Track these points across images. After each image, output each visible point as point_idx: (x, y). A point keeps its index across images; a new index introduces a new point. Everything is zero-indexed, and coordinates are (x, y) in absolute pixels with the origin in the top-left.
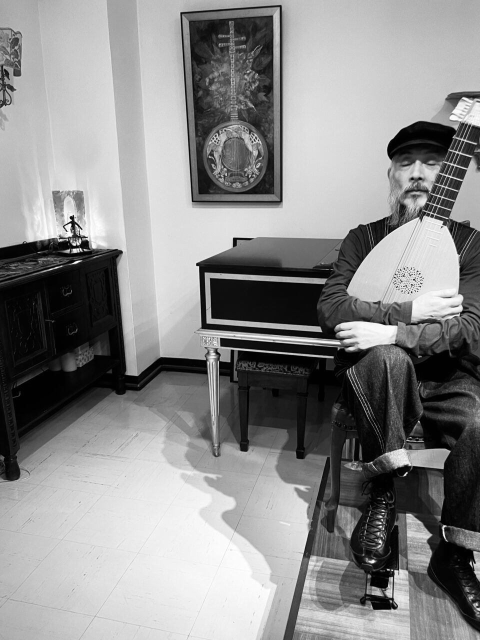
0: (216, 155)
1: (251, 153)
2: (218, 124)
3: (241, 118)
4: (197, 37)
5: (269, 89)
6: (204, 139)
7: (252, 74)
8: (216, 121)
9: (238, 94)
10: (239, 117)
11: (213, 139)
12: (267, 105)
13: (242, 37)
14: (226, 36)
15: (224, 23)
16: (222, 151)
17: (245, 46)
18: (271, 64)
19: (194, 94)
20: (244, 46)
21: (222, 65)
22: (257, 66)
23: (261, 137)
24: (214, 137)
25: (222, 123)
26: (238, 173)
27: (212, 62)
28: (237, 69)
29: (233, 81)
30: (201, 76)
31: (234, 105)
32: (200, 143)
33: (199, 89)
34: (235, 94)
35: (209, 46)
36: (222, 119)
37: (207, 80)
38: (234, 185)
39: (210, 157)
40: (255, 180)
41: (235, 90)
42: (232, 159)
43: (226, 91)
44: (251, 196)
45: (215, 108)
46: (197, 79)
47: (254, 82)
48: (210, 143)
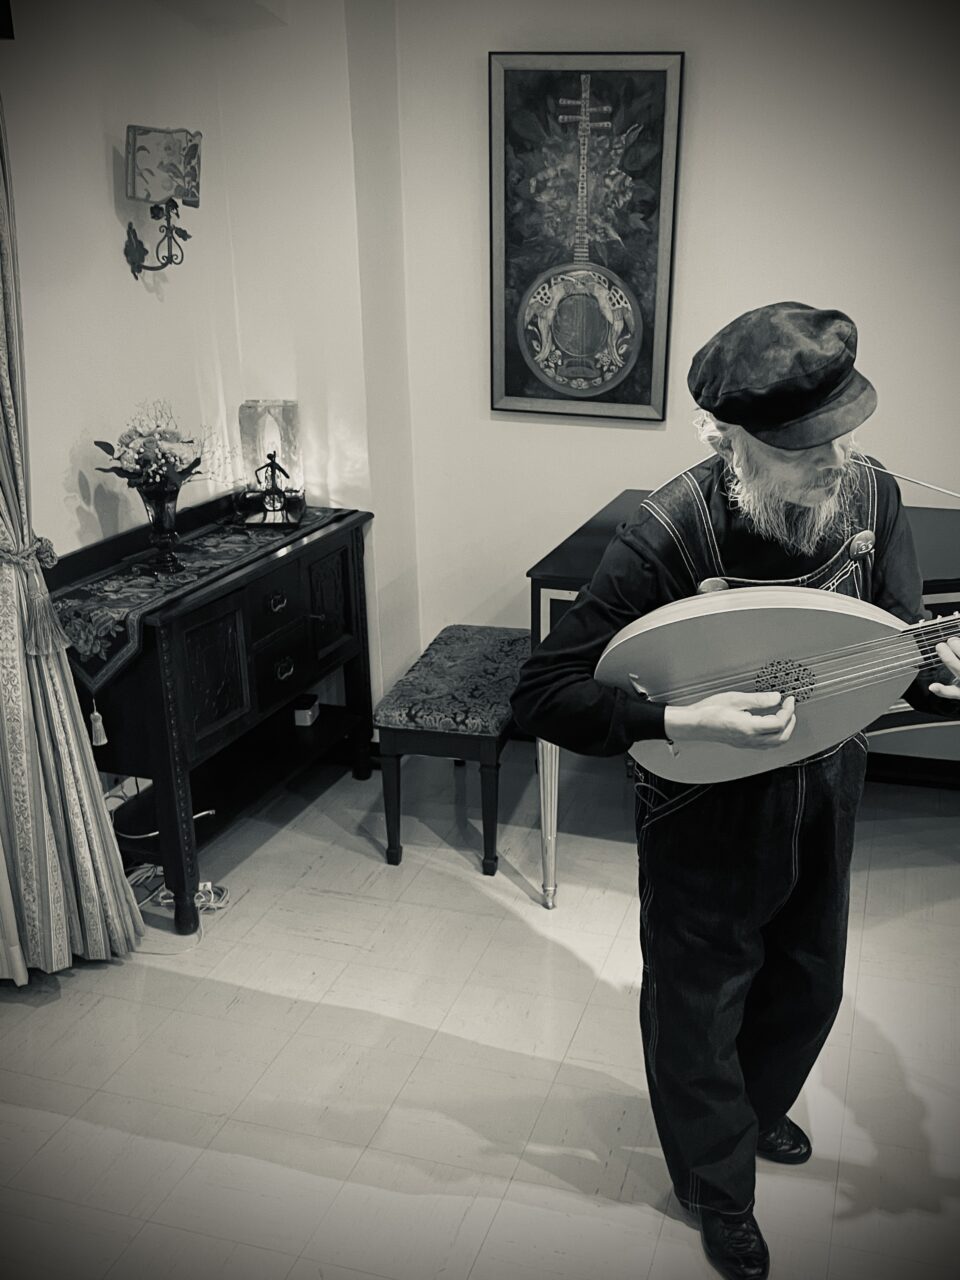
0: (543, 325)
1: (611, 325)
2: (549, 266)
3: (594, 258)
4: (520, 103)
5: (651, 208)
6: (521, 294)
7: (619, 178)
8: (546, 260)
9: (592, 213)
10: (590, 256)
11: (539, 293)
12: (646, 235)
13: (605, 105)
14: (574, 102)
15: (572, 76)
16: (555, 317)
17: (610, 123)
18: (657, 162)
19: (506, 208)
20: (607, 124)
21: (563, 156)
22: (631, 163)
23: (632, 295)
24: (540, 290)
25: (558, 264)
26: (582, 362)
27: (544, 150)
28: (592, 165)
29: (583, 188)
30: (520, 174)
31: (582, 232)
32: (512, 301)
33: (516, 199)
34: (585, 212)
35: (540, 119)
36: (557, 258)
37: (533, 183)
38: (574, 384)
39: (530, 327)
40: (615, 376)
41: (585, 205)
42: (573, 334)
43: (569, 205)
44: (605, 406)
45: (545, 236)
46: (514, 179)
47: (623, 193)
48: (533, 300)
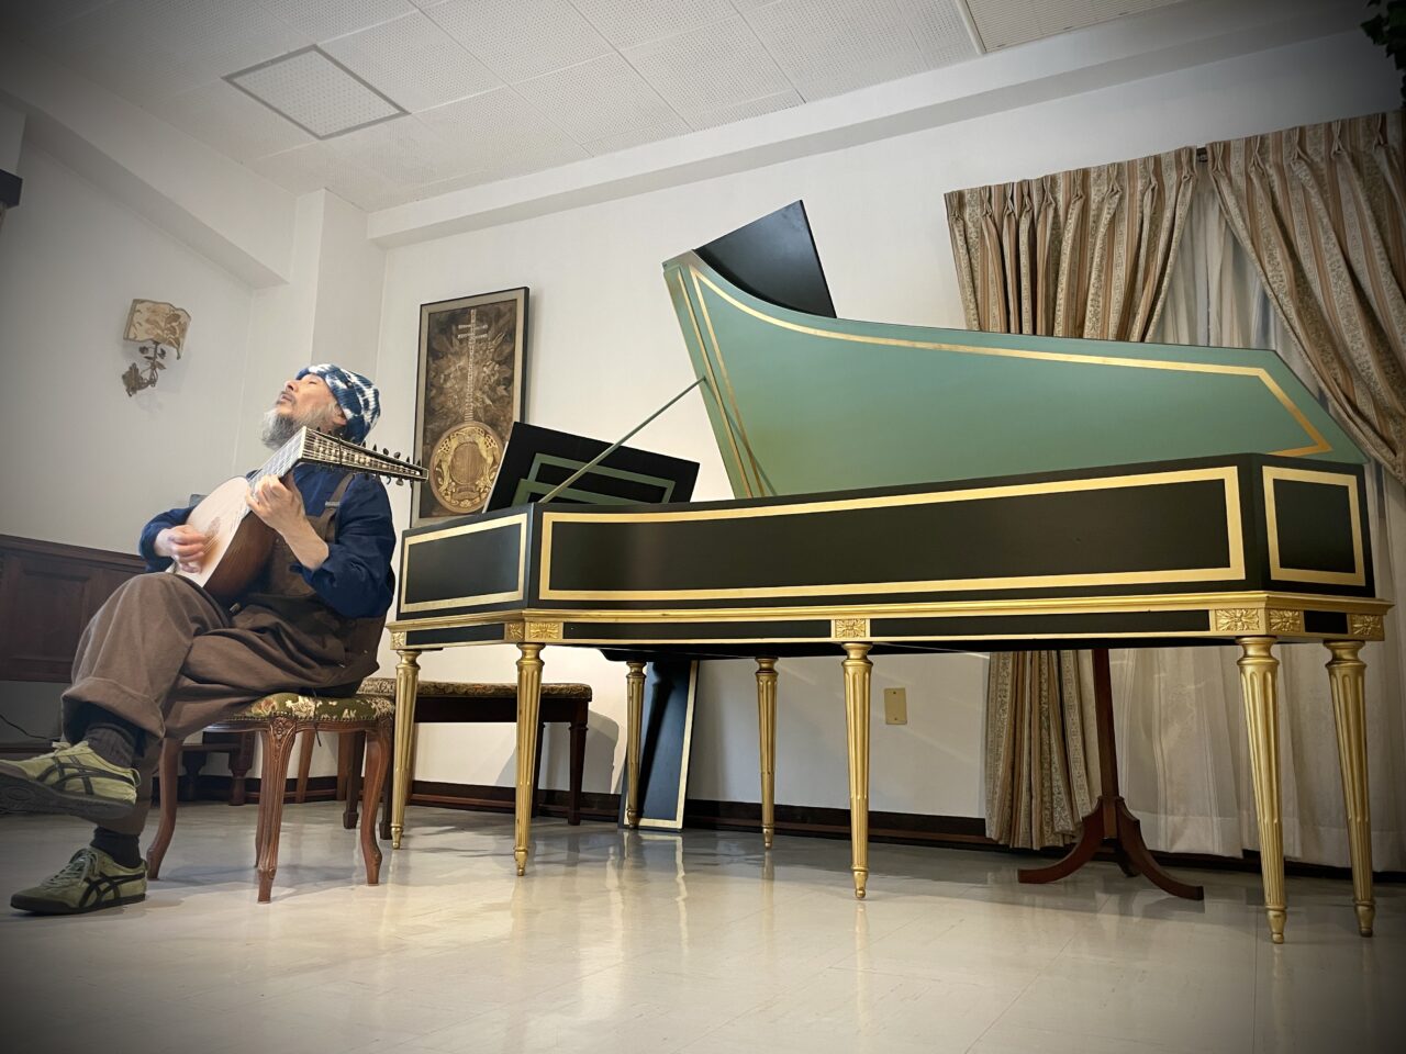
0: (445, 466)
1: (485, 460)
2: (450, 426)
3: (476, 418)
4: (436, 330)
5: (509, 381)
6: (432, 448)
7: (491, 366)
8: (447, 424)
9: (475, 390)
10: (474, 417)
11: (443, 446)
12: (507, 400)
13: (484, 325)
14: (464, 326)
15: (466, 310)
16: (452, 461)
17: (487, 335)
18: (513, 353)
19: (426, 394)
20: (484, 336)
21: (460, 358)
22: (498, 356)
23: (498, 438)
24: (443, 443)
25: (455, 425)
26: (468, 488)
27: (449, 356)
28: (476, 362)
29: (470, 376)
30: (435, 373)
31: (469, 403)
32: (426, 453)
33: (430, 391)
34: (472, 390)
35: (448, 339)
36: (454, 421)
37: (443, 377)
39: (437, 469)
41: (472, 386)
42: (462, 469)
43: (463, 387)
45: (448, 408)
46: (432, 376)
47: (493, 375)
48: (438, 451)
